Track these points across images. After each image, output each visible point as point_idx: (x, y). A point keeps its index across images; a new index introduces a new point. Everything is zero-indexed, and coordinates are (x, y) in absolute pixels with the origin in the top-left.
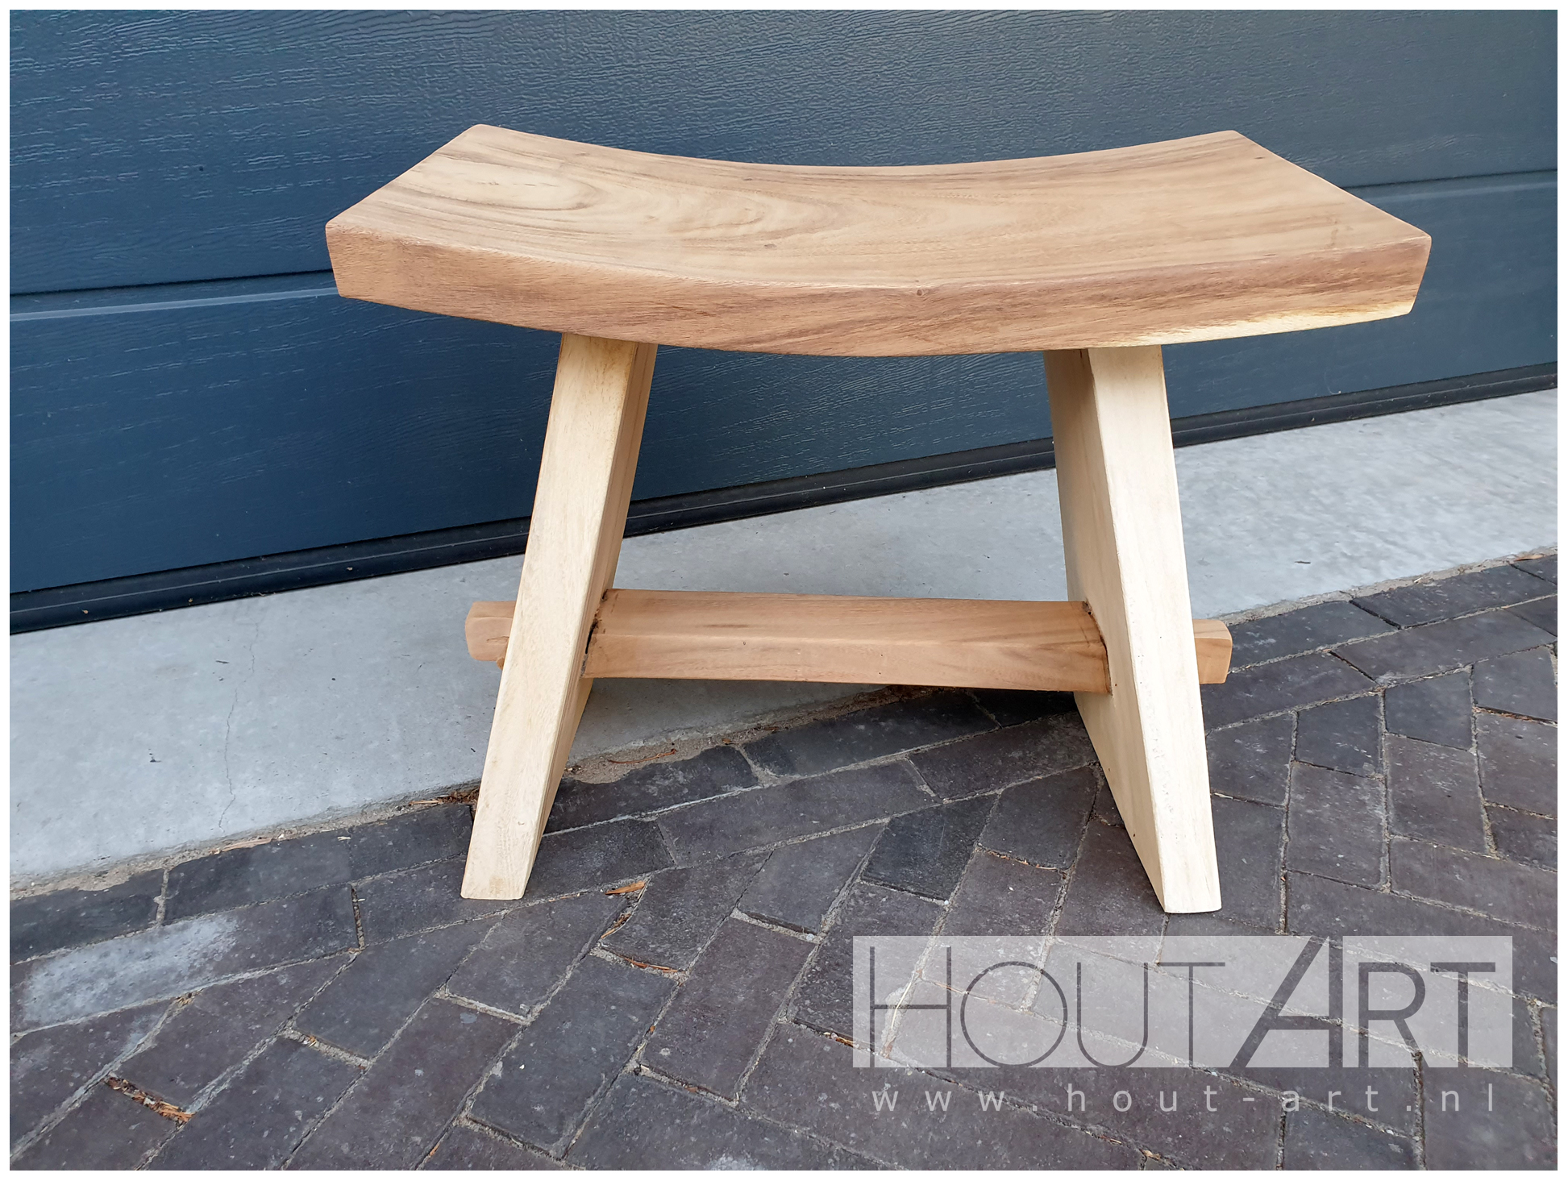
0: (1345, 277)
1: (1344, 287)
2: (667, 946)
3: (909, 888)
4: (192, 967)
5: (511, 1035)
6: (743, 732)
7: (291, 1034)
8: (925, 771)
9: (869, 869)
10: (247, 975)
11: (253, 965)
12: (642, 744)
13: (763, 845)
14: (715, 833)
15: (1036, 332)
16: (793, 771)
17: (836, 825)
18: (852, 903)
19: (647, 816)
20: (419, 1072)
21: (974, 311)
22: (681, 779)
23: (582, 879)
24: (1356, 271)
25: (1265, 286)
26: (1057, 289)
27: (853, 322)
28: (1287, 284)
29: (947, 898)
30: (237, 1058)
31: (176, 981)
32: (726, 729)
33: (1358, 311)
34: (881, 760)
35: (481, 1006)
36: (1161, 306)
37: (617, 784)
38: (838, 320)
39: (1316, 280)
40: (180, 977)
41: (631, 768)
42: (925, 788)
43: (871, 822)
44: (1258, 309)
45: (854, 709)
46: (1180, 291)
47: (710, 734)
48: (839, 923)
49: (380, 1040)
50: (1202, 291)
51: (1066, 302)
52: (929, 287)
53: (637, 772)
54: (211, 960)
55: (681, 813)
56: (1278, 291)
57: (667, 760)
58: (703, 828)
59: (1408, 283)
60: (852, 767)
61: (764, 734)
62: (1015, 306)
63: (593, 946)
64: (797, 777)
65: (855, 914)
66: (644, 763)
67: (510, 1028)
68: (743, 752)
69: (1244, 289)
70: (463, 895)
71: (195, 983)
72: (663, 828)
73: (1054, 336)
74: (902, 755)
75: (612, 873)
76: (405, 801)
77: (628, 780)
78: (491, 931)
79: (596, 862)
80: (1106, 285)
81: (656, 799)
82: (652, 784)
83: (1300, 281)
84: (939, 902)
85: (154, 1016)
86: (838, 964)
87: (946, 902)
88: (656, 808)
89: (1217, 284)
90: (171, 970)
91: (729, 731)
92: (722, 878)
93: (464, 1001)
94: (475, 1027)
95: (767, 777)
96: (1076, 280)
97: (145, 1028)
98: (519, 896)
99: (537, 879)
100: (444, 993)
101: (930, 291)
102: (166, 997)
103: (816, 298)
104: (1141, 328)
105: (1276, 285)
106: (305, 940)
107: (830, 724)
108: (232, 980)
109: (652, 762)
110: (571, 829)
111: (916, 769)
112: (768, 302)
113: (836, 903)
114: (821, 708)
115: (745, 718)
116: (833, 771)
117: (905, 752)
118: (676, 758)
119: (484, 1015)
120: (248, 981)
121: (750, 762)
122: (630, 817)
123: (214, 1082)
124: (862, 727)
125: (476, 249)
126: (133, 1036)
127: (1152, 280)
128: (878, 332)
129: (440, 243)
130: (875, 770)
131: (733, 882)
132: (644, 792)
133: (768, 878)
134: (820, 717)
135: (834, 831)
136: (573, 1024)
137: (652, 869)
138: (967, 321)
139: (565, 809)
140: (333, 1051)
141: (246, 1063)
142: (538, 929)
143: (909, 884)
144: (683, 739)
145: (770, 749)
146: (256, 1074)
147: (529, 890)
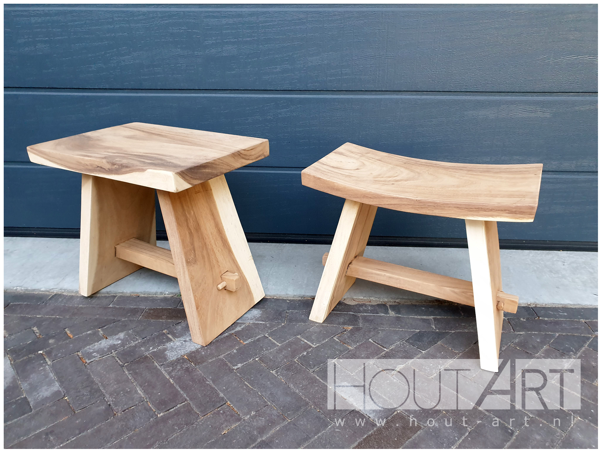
0: (515, 211)
1: (516, 213)
2: (351, 341)
3: (416, 346)
4: (251, 318)
5: (310, 348)
6: (390, 302)
7: (266, 335)
8: (436, 322)
9: (408, 340)
10: (261, 322)
11: (263, 321)
12: (362, 298)
13: (383, 328)
14: (373, 322)
15: (442, 212)
16: (400, 314)
17: (404, 328)
18: (399, 345)
19: (358, 314)
20: (289, 349)
21: (429, 206)
22: (369, 309)
23: (337, 323)
24: (518, 210)
25: (496, 210)
26: (447, 204)
27: (402, 204)
28: (502, 210)
29: (424, 351)
30: (256, 337)
31: (247, 320)
32: (386, 300)
33: (520, 219)
34: (425, 317)
35: (306, 341)
36: (471, 211)
37: (353, 305)
38: (399, 203)
39: (508, 211)
40: (249, 319)
41: (358, 303)
42: (434, 327)
43: (414, 330)
44: (495, 215)
45: (424, 303)
46: (476, 208)
47: (381, 300)
48: (394, 348)
49: (284, 341)
50: (481, 209)
51: (449, 207)
52: (419, 199)
53: (359, 304)
54: (255, 318)
55: (367, 316)
56: (499, 212)
57: (368, 303)
58: (370, 320)
59: (532, 215)
60: (416, 317)
61: (396, 304)
62: (437, 206)
63: (334, 337)
64: (400, 316)
65: (399, 347)
66: (362, 303)
67: (310, 347)
68: (388, 307)
69: (491, 210)
70: (309, 318)
71: (251, 321)
72: (360, 318)
73: (447, 214)
74: (431, 317)
75: (344, 323)
76: (303, 297)
77: (356, 305)
78: (313, 327)
79: (341, 320)
80: (458, 205)
81: (361, 311)
82: (362, 308)
83: (505, 210)
84: (422, 351)
85: (242, 325)
86: (389, 356)
87: (424, 352)
88: (360, 313)
89: (485, 208)
90: (247, 317)
91: (386, 301)
92: (370, 331)
93: (303, 339)
94: (303, 344)
95: (392, 313)
96: (452, 202)
97: (240, 326)
98: (321, 322)
99: (327, 320)
100: (299, 337)
101: (419, 200)
102: (245, 322)
103: (394, 198)
104: (467, 215)
105: (499, 210)
106: (274, 319)
107: (415, 305)
108: (258, 322)
109: (364, 303)
110: (338, 312)
111: (433, 321)
112: (384, 197)
113: (395, 344)
114: (414, 301)
115: (392, 298)
116: (410, 317)
117: (432, 317)
118: (371, 304)
119: (306, 343)
120: (261, 323)
121: (389, 309)
122: (353, 313)
123: (251, 339)
124: (424, 308)
125: (328, 179)
126: (238, 327)
127: (469, 205)
128: (407, 207)
129: (321, 177)
130: (422, 319)
131: (372, 333)
132: (359, 309)
133: (381, 335)
134: (413, 303)
135: (403, 329)
136: (324, 350)
137: (354, 325)
138: (427, 208)
139: (339, 307)
140: (274, 341)
141: (257, 338)
142: (323, 330)
143: (416, 345)
144: (374, 300)
145: (396, 308)
146: (258, 340)
147: (324, 322)
